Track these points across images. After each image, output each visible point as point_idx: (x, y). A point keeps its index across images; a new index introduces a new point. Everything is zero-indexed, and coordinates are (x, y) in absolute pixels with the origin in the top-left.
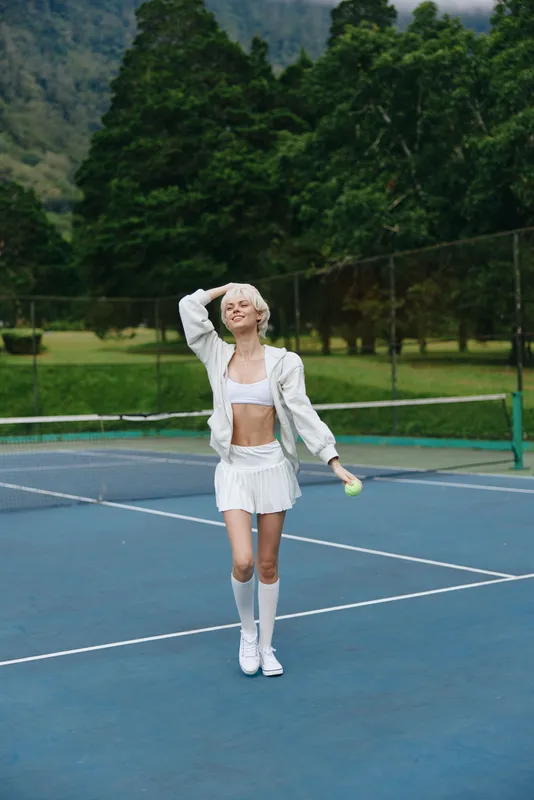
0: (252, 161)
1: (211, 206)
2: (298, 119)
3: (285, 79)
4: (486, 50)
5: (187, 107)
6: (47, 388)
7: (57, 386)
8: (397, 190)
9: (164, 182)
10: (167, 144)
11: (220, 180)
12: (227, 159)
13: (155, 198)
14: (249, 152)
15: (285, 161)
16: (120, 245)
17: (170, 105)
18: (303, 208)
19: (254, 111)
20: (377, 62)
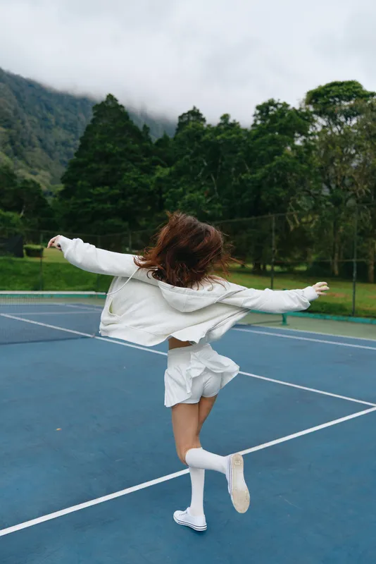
0: (142, 178)
1: (124, 196)
2: (163, 162)
3: (157, 144)
4: (252, 138)
5: (114, 152)
6: (45, 273)
7: (51, 272)
8: (209, 196)
9: (103, 184)
10: (105, 167)
11: (128, 185)
12: (131, 176)
13: (98, 191)
14: (141, 174)
15: (159, 179)
16: (81, 211)
17: (107, 150)
18: (167, 200)
19: (144, 156)
20: (203, 138)
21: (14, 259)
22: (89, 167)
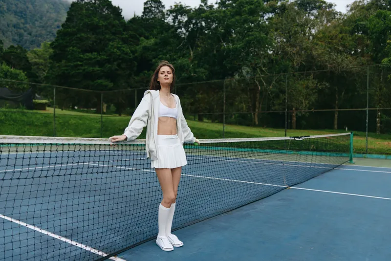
0: (123, 47)
1: (108, 61)
7: (60, 123)
9: (91, 51)
10: (93, 37)
11: (114, 52)
12: (115, 46)
13: (87, 56)
14: (122, 44)
16: (74, 72)
21: (26, 111)
22: (79, 36)
